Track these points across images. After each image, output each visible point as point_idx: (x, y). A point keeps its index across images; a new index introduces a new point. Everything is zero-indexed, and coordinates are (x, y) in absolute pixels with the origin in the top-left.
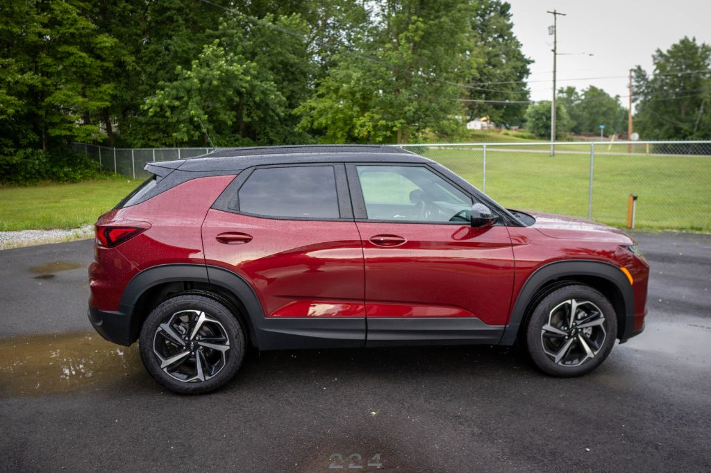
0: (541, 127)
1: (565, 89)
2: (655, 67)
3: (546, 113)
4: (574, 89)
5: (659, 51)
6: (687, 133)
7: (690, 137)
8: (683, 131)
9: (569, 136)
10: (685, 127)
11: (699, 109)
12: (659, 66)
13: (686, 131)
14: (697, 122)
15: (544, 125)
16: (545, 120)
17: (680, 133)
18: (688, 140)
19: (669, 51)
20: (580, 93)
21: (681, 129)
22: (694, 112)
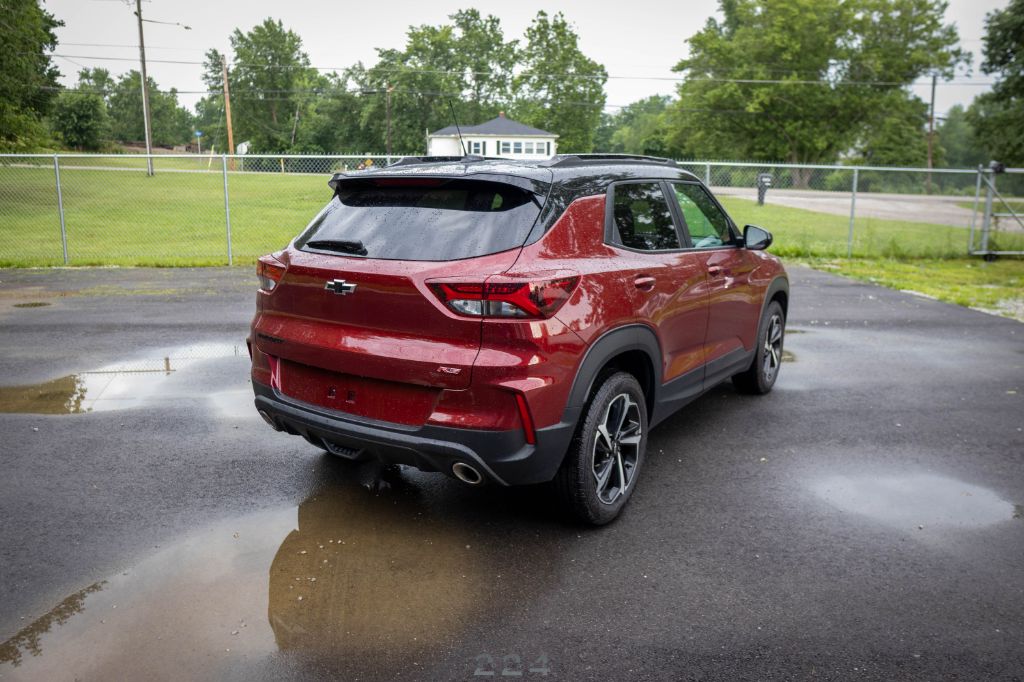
0: (71, 130)
1: (91, 73)
2: (235, 54)
3: (77, 109)
4: (107, 73)
5: (238, 32)
6: (284, 146)
7: (287, 151)
8: (279, 143)
9: (115, 146)
10: (282, 137)
11: (294, 115)
12: (241, 54)
13: (282, 142)
14: (294, 132)
15: (75, 128)
16: (76, 121)
17: (276, 146)
18: (285, 154)
19: (250, 35)
20: (117, 81)
21: (277, 140)
22: (289, 118)
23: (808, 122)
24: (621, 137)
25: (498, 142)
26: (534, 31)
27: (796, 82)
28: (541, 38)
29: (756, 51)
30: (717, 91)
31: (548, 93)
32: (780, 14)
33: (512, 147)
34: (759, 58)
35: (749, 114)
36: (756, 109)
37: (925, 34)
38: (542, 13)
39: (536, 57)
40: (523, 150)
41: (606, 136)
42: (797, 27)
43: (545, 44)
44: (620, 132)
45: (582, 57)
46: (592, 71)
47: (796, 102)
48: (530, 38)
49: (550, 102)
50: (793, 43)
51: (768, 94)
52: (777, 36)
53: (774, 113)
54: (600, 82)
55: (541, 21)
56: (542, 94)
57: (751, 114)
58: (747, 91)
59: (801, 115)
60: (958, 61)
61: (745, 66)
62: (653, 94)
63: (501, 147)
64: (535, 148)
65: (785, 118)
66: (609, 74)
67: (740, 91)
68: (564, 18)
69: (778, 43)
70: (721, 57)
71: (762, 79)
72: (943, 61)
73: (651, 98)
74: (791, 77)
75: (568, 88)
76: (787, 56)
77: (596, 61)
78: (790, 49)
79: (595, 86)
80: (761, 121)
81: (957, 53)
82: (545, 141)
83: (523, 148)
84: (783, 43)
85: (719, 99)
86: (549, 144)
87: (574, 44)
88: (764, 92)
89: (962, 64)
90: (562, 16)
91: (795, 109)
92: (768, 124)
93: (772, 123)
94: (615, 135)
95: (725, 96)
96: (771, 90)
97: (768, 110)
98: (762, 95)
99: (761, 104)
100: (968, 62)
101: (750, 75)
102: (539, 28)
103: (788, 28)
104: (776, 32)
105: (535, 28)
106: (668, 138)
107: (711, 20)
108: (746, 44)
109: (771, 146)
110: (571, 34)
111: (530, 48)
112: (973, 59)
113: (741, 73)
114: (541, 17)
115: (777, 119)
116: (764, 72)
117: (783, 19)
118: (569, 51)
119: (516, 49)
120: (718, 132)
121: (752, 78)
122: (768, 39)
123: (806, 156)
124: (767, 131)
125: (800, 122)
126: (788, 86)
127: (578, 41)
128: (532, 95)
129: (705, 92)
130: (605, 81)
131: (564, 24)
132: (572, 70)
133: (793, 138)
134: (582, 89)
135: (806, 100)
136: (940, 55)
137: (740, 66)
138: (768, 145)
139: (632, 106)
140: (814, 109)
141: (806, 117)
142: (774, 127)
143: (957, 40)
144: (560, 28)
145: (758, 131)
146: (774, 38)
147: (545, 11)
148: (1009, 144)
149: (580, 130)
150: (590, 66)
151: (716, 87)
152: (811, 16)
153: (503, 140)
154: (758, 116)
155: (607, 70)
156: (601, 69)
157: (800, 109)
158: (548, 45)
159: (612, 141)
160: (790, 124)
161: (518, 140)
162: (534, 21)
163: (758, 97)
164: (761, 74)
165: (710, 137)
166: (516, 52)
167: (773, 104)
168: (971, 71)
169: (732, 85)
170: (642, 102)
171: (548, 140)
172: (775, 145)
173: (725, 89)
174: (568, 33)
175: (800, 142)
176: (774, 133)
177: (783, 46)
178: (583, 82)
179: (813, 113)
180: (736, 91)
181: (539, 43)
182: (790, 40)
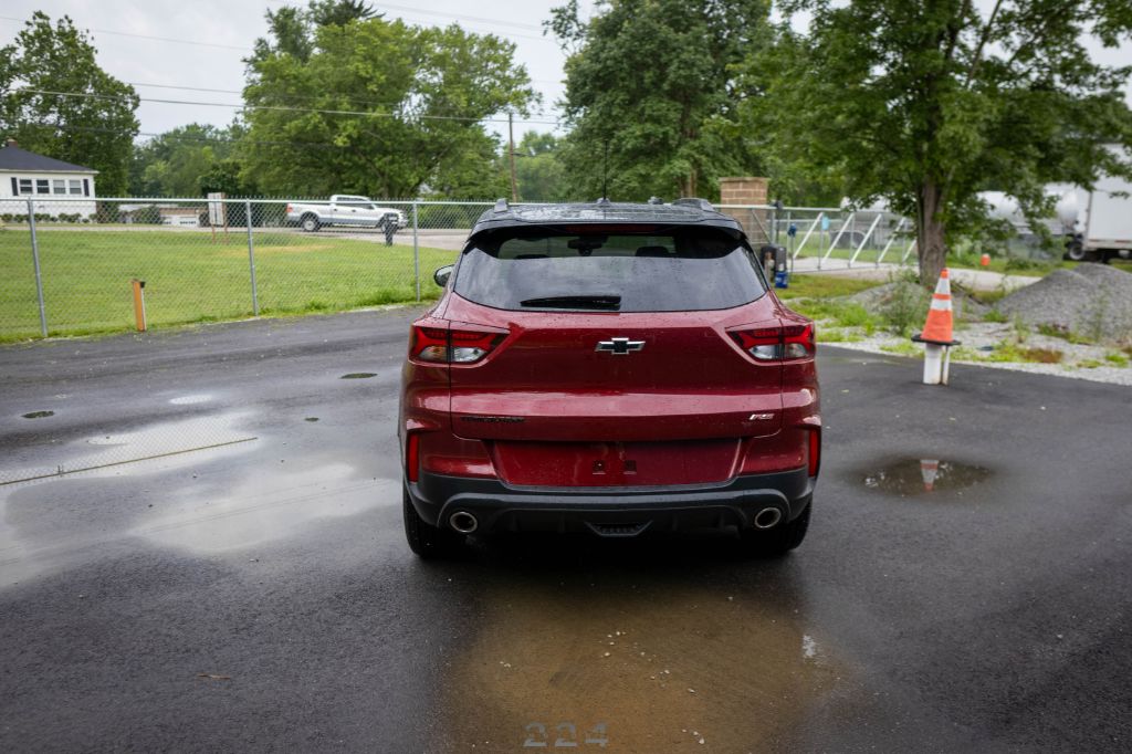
23: (397, 157)
24: (155, 173)
25: (14, 180)
26: (30, 37)
27: (384, 115)
28: (42, 47)
29: (336, 80)
30: (298, 123)
31: (59, 118)
32: (360, 43)
33: (35, 186)
34: (340, 88)
35: (337, 148)
36: (345, 143)
37: (499, 72)
38: (40, 15)
39: (38, 72)
40: (51, 190)
41: (135, 171)
42: (380, 58)
43: (47, 55)
44: (153, 167)
45: (102, 76)
46: (116, 93)
47: (383, 136)
48: (26, 46)
49: (62, 128)
50: (378, 74)
51: (355, 127)
52: (361, 66)
53: (362, 147)
54: (130, 106)
55: (39, 25)
56: (51, 118)
57: (339, 148)
58: (332, 123)
59: (390, 149)
60: (530, 100)
61: (327, 95)
62: (191, 123)
63: (19, 185)
64: (67, 187)
65: (373, 152)
66: (141, 97)
67: (324, 123)
68: (72, 25)
69: (363, 73)
70: (300, 84)
71: (347, 110)
72: (518, 100)
73: (188, 127)
74: (378, 110)
75: (87, 112)
76: (372, 87)
77: (122, 81)
78: (375, 80)
79: (124, 111)
80: (348, 156)
81: (529, 93)
82: (81, 178)
83: (51, 186)
84: (367, 73)
85: (301, 130)
86: (86, 182)
87: (90, 58)
88: (351, 125)
89: (533, 103)
90: (70, 22)
91: (383, 143)
92: (356, 158)
93: (360, 159)
94: (147, 170)
95: (309, 128)
96: (358, 122)
97: (356, 143)
98: (350, 127)
99: (349, 137)
100: (538, 101)
101: (334, 106)
102: (38, 35)
103: (370, 57)
104: (359, 61)
105: (31, 33)
106: (242, 174)
107: (261, 42)
108: (324, 71)
109: (361, 182)
110: (85, 45)
111: (28, 59)
112: (543, 99)
113: (324, 104)
114: (39, 20)
115: (364, 153)
116: (348, 103)
117: (365, 48)
118: (84, 66)
119: (13, 58)
120: (297, 168)
121: (335, 109)
122: (351, 68)
123: (397, 192)
124: (357, 166)
125: (389, 158)
126: (377, 118)
127: (95, 56)
128: (37, 119)
129: (284, 123)
130: (136, 106)
131: (74, 32)
132: (90, 90)
133: (383, 174)
134: (106, 114)
135: (393, 134)
136: (512, 93)
137: (321, 95)
138: (357, 182)
139: (165, 136)
140: (401, 143)
141: (394, 152)
142: (363, 161)
143: (529, 80)
144: (69, 36)
145: (346, 167)
146: (357, 68)
147: (44, 13)
148: (598, 180)
149: (109, 165)
150: (114, 87)
151: (296, 118)
152: (391, 46)
153: (20, 177)
154: (346, 150)
155: (137, 92)
156: (130, 90)
157: (388, 143)
158: (53, 56)
159: (145, 178)
160: (380, 159)
161: (42, 177)
162: (28, 23)
163: (345, 129)
164: (346, 105)
165: (288, 173)
166: (12, 63)
167: (360, 139)
168: (542, 110)
169: (315, 117)
170: (177, 131)
171: (86, 177)
172: (365, 180)
173: (308, 120)
174: (80, 44)
175: (390, 178)
176: (363, 168)
177: (368, 76)
178: (107, 107)
179: (401, 148)
180: (320, 122)
181: (39, 53)
182: (374, 71)
